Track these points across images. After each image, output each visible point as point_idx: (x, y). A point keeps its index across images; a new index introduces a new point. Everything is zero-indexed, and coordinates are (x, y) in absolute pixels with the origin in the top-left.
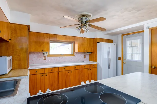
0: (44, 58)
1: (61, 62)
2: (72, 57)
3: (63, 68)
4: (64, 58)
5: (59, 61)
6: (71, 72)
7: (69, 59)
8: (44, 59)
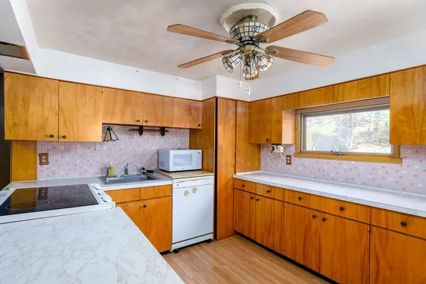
0: (290, 160)
1: (332, 179)
2: (386, 164)
3: (297, 196)
4: (345, 167)
5: (328, 174)
6: (324, 220)
7: (371, 174)
8: (287, 163)
